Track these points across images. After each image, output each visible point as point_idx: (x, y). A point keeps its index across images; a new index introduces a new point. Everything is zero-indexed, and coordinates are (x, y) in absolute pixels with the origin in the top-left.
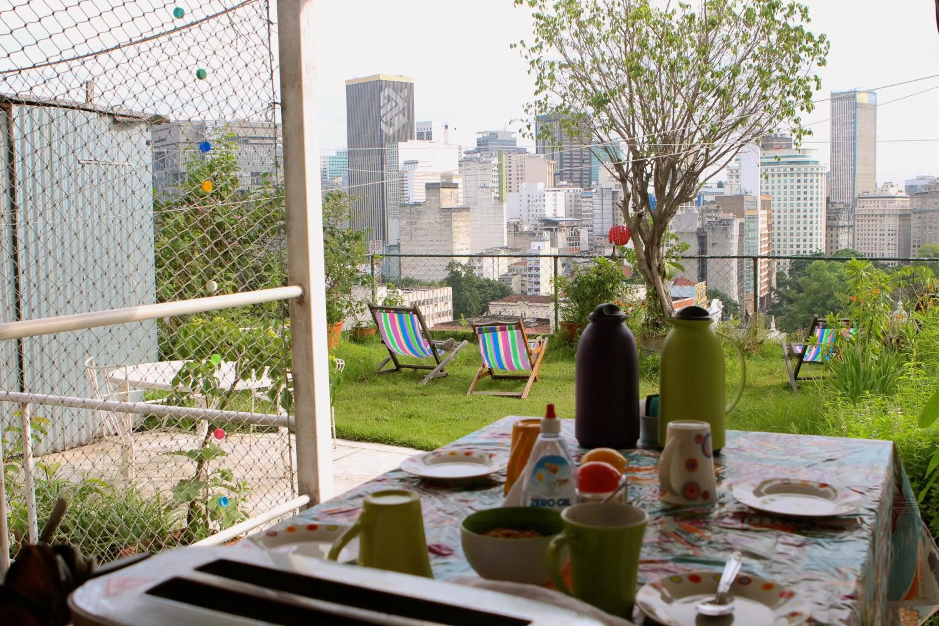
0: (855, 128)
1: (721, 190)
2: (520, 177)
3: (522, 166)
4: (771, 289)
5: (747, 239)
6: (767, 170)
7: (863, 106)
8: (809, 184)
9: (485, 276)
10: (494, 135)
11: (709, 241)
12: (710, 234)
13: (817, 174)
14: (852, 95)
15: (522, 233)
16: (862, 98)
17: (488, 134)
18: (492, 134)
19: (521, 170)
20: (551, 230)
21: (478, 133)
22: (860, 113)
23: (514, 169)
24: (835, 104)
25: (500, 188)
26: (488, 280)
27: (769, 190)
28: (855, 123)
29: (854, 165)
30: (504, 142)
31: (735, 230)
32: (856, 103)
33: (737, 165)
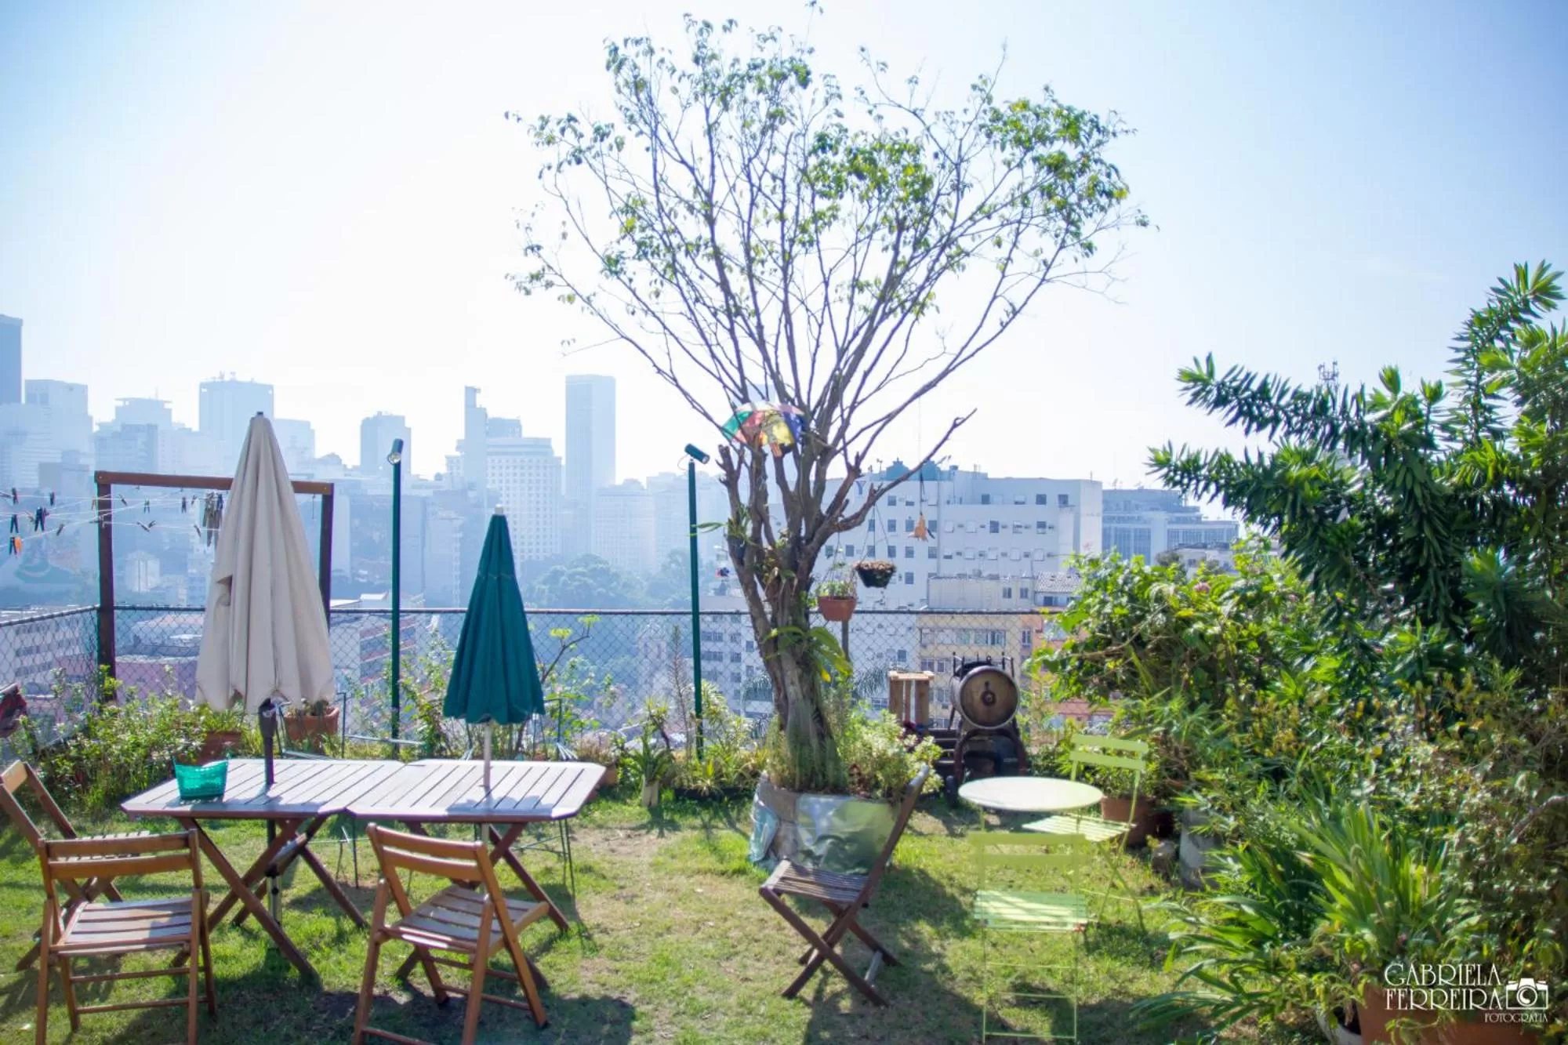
6: (493, 461)
8: (541, 478)
13: (551, 468)
18: (137, 403)
27: (497, 485)
33: (458, 454)
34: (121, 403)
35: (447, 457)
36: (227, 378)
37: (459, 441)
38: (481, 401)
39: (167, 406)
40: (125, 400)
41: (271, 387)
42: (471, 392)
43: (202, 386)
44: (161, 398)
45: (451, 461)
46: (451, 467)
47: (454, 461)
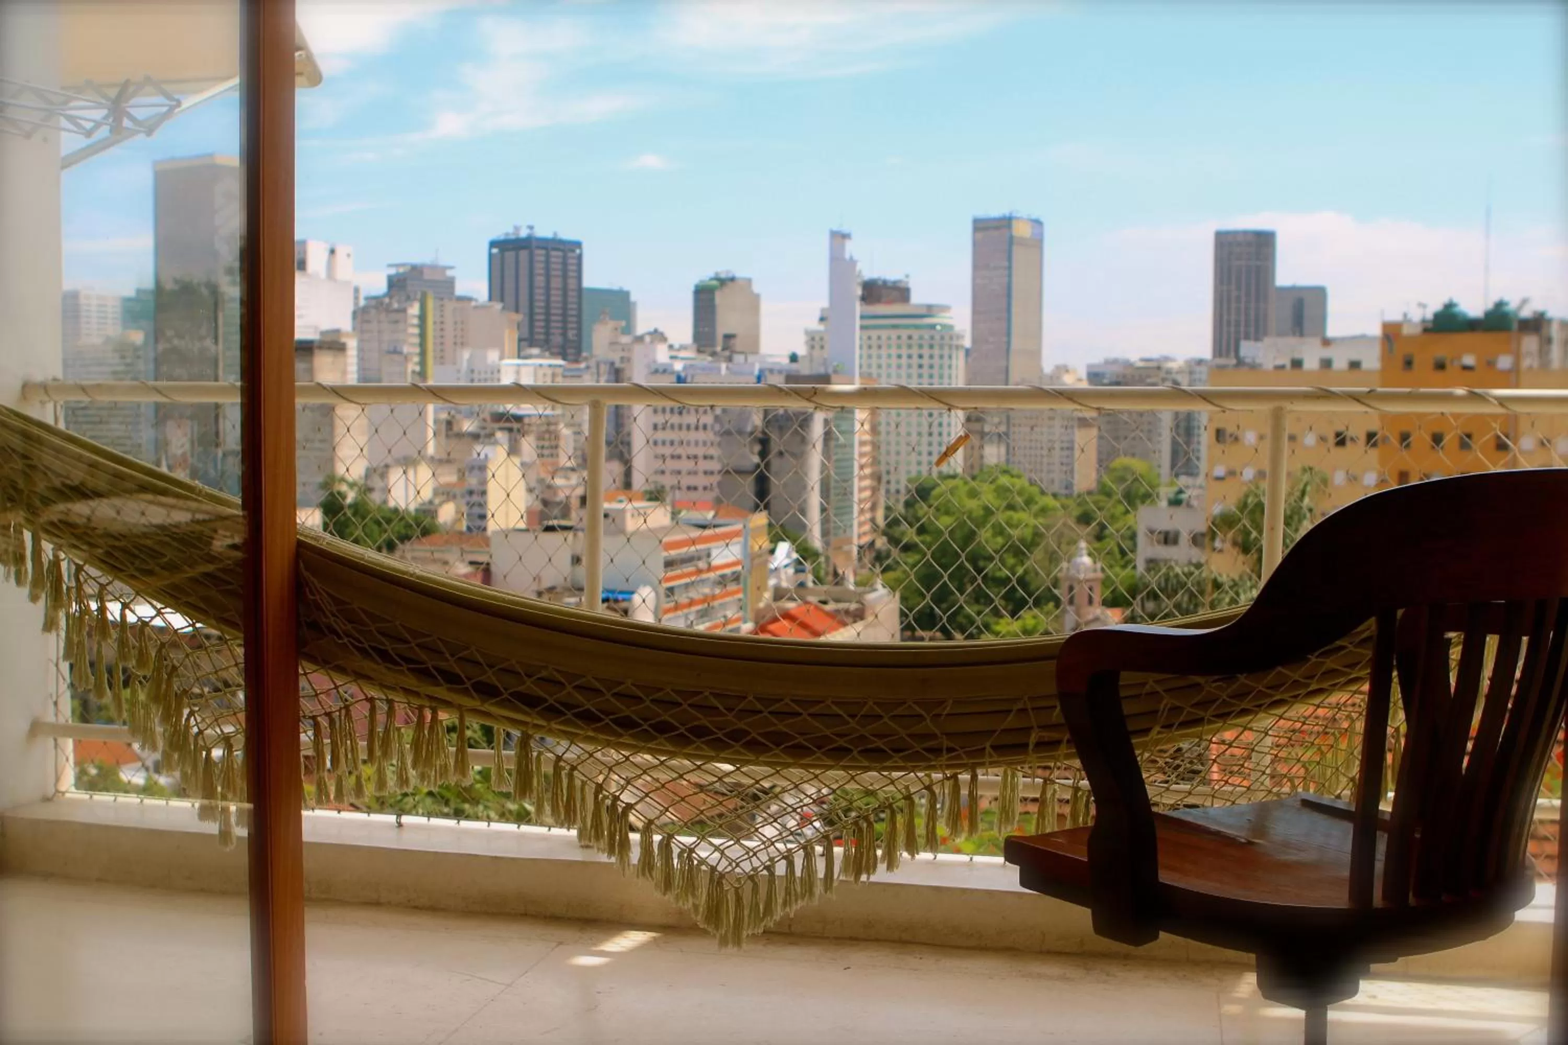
0: (1010, 276)
1: (794, 366)
2: (459, 340)
3: (462, 323)
4: (875, 528)
5: (837, 446)
6: (869, 338)
7: (1023, 242)
8: (936, 361)
9: (392, 504)
10: (416, 270)
11: (775, 447)
12: (774, 436)
13: (950, 347)
14: (1006, 222)
15: (460, 435)
16: (1021, 230)
17: (408, 268)
18: (414, 268)
19: (462, 330)
20: (510, 430)
21: (390, 266)
22: (1018, 252)
23: (449, 326)
24: (980, 235)
25: (423, 354)
26: (396, 511)
27: (874, 371)
28: (1010, 268)
29: (1009, 334)
30: (434, 284)
31: (817, 429)
32: (1011, 238)
33: (821, 327)
34: (393, 271)
35: (807, 332)
36: (524, 233)
37: (823, 310)
38: (851, 249)
39: (449, 273)
40: (397, 266)
41: (578, 245)
42: (839, 237)
43: (493, 244)
44: (443, 262)
45: (813, 339)
46: (812, 347)
47: (817, 338)
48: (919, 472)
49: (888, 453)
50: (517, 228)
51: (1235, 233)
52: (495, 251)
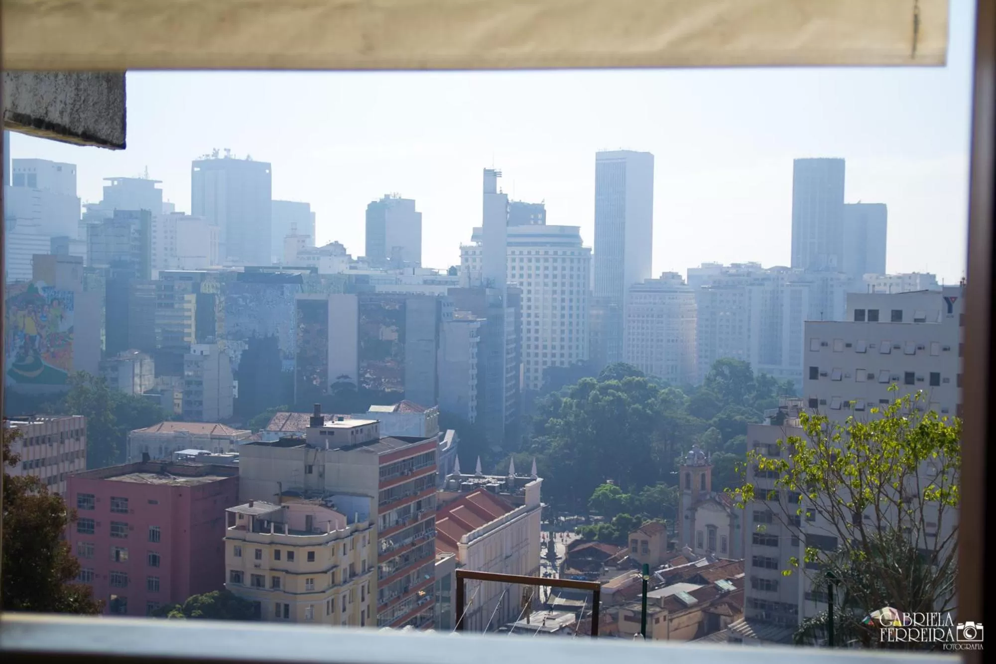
1: (453, 278)
17: (121, 181)
21: (106, 179)
23: (160, 234)
33: (474, 244)
34: (109, 183)
35: (462, 248)
36: (221, 156)
37: (476, 230)
38: (502, 185)
39: (157, 186)
40: (113, 180)
41: (268, 166)
42: (491, 176)
43: (195, 164)
44: (151, 178)
45: (467, 253)
46: (467, 260)
47: (470, 253)
48: (553, 363)
49: (529, 347)
50: (216, 153)
51: (811, 161)
52: (196, 169)
